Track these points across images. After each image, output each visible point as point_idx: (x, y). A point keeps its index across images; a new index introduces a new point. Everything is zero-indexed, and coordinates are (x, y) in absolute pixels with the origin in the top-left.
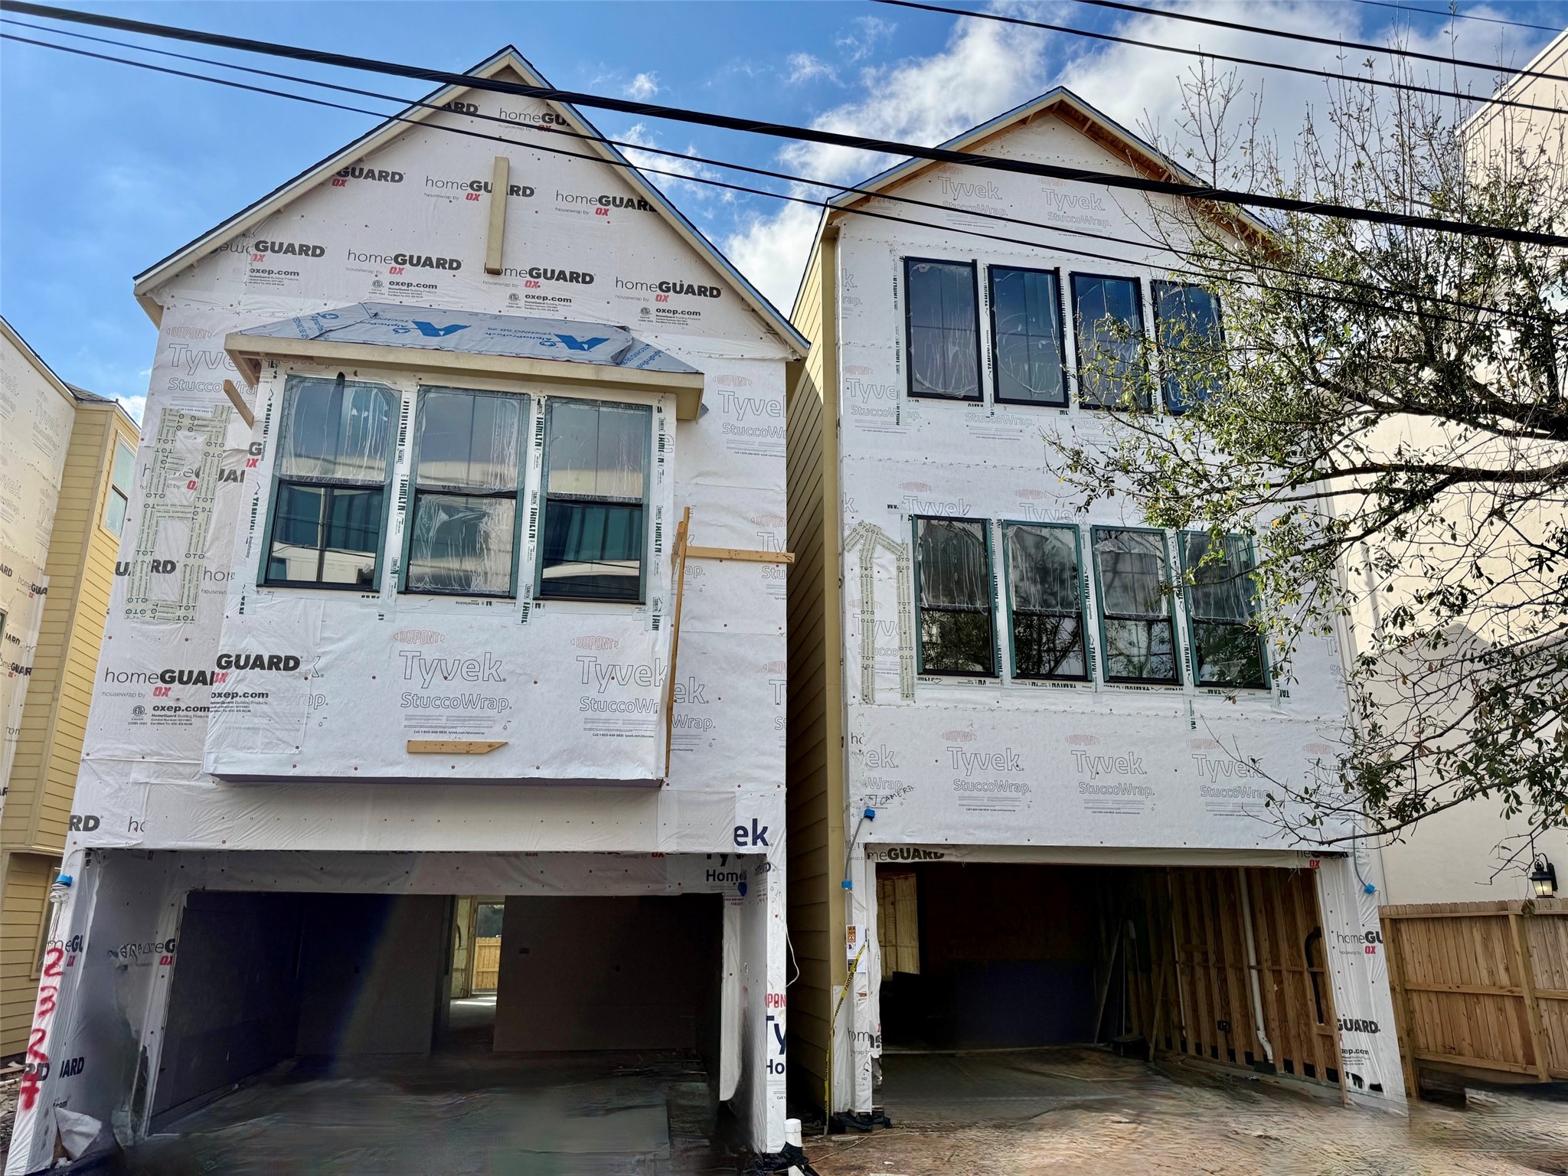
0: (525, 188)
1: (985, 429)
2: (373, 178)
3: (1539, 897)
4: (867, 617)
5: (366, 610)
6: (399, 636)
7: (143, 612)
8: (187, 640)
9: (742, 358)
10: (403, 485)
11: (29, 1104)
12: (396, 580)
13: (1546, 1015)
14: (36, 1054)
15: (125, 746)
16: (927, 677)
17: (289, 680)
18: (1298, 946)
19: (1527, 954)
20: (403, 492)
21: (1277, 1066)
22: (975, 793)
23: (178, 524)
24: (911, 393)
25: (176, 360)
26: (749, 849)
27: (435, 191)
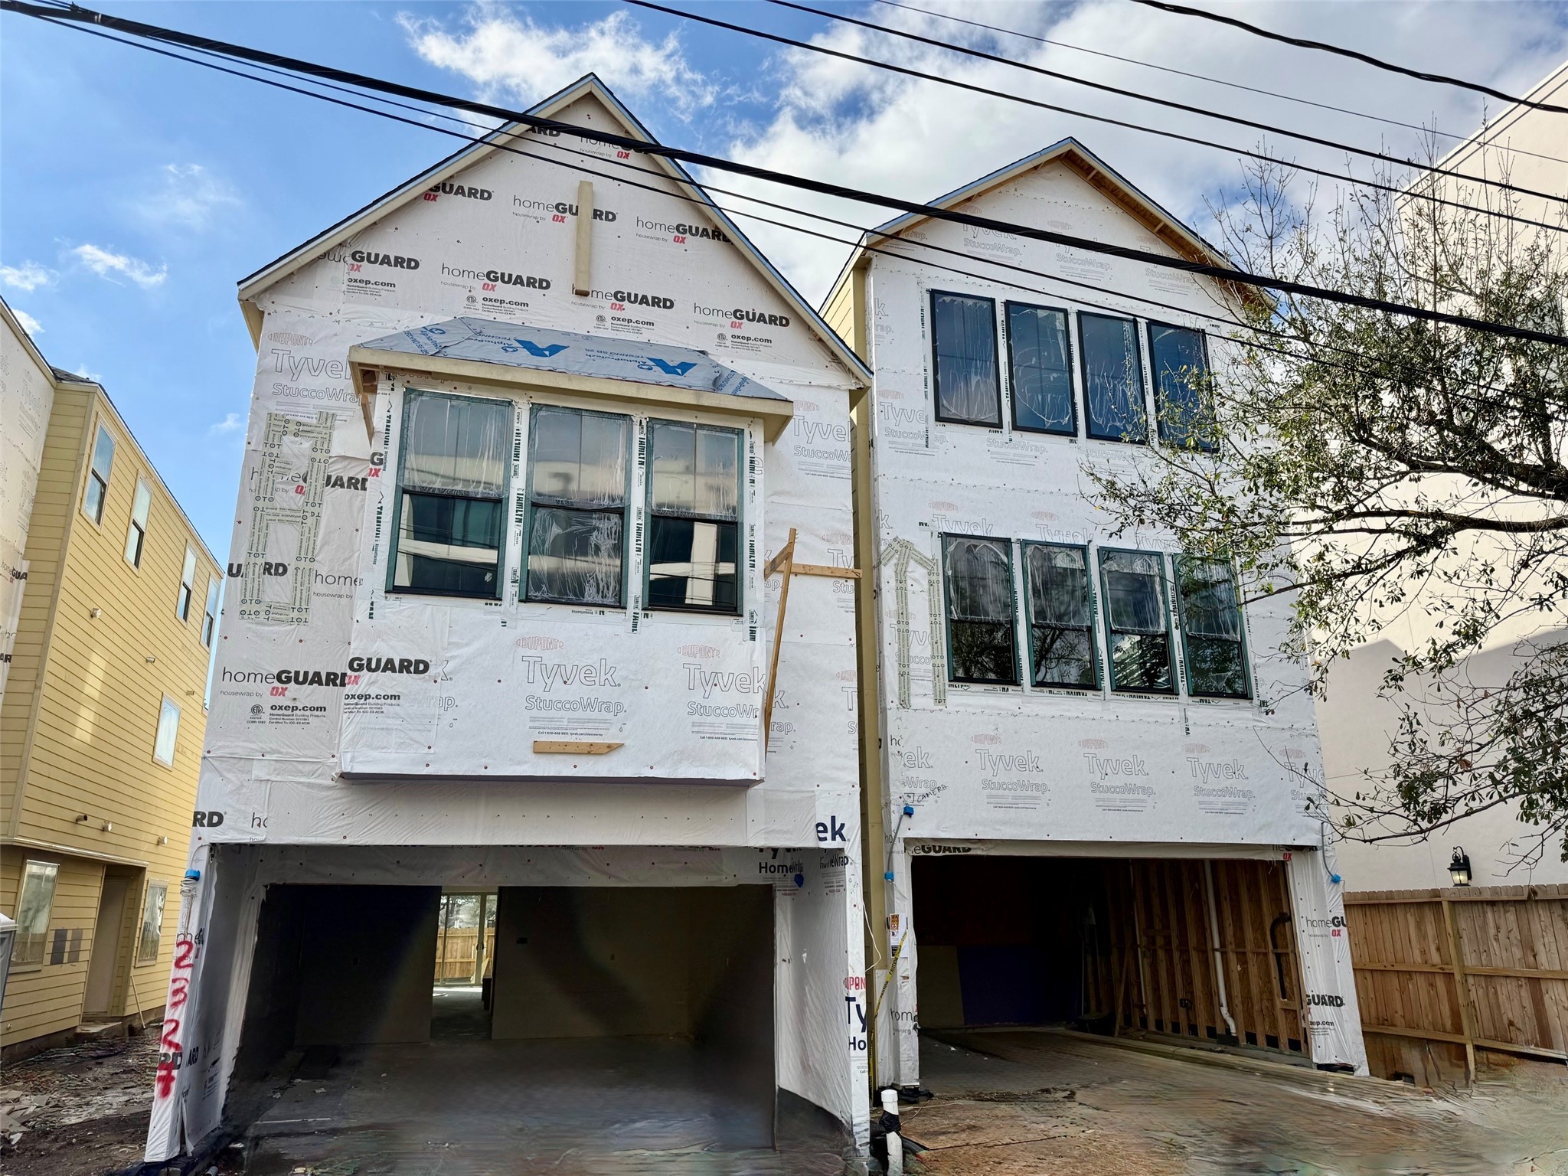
0: (607, 213)
1: (1004, 454)
2: (463, 194)
3: (1456, 885)
4: (902, 627)
5: (489, 617)
6: (523, 642)
7: (257, 613)
8: (301, 641)
9: (810, 385)
10: (519, 499)
11: (165, 1092)
12: (517, 589)
13: (1473, 989)
14: (171, 1044)
15: (245, 744)
16: (957, 684)
17: (419, 682)
18: (1263, 929)
19: (1458, 936)
20: (519, 506)
21: (1240, 1038)
22: (1001, 792)
23: (288, 527)
24: (939, 418)
25: (279, 365)
26: (829, 844)
27: (522, 210)
